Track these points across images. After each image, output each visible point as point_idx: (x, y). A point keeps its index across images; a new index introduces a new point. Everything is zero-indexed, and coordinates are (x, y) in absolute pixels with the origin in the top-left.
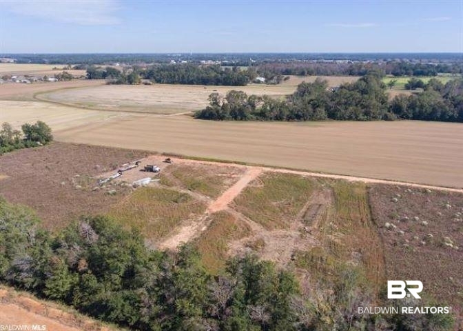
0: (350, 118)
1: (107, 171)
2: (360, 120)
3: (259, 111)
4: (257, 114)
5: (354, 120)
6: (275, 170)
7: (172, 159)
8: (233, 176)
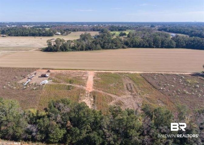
0: (110, 48)
1: (22, 79)
2: (114, 49)
3: (72, 47)
4: (71, 48)
5: (112, 49)
6: (99, 72)
7: (50, 71)
8: (84, 76)
